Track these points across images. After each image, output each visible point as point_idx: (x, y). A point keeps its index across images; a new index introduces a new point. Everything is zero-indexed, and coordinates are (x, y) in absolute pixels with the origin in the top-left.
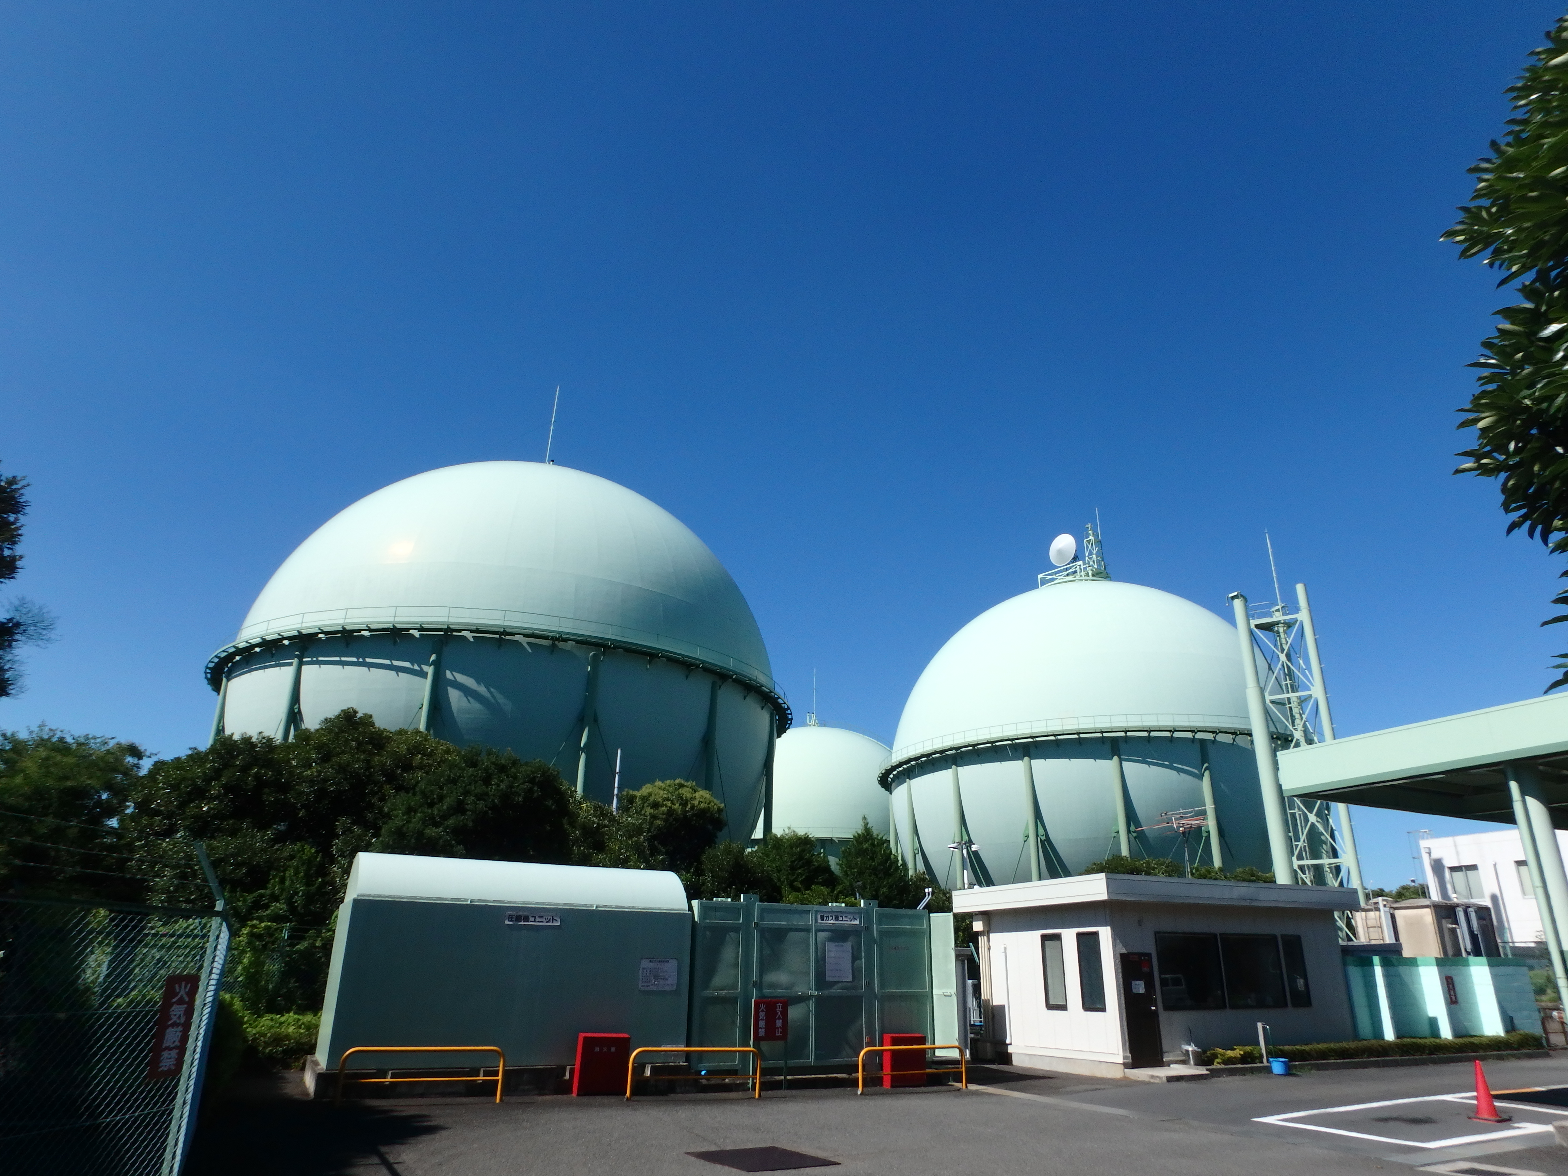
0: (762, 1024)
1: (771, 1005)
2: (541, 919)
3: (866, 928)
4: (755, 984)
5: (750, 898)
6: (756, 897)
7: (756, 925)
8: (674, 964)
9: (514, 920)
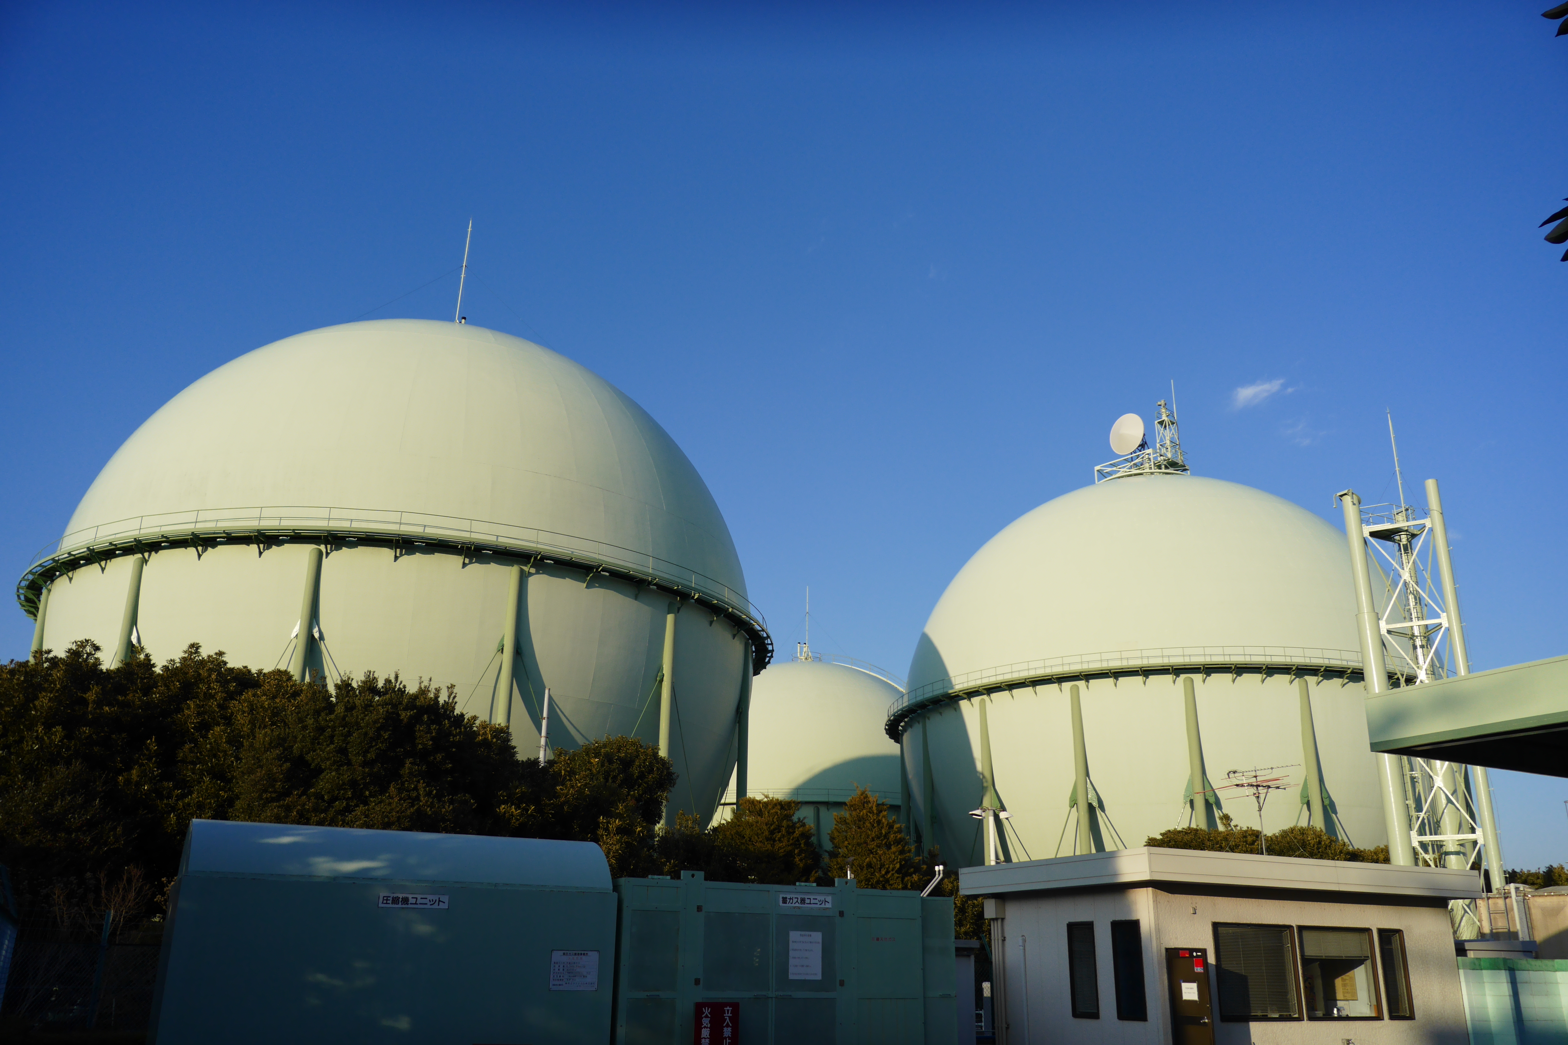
0: (705, 1032)
1: (717, 1008)
2: (424, 901)
3: (841, 914)
4: (697, 982)
5: (693, 876)
6: (700, 875)
7: (699, 909)
8: (594, 956)
9: (390, 902)
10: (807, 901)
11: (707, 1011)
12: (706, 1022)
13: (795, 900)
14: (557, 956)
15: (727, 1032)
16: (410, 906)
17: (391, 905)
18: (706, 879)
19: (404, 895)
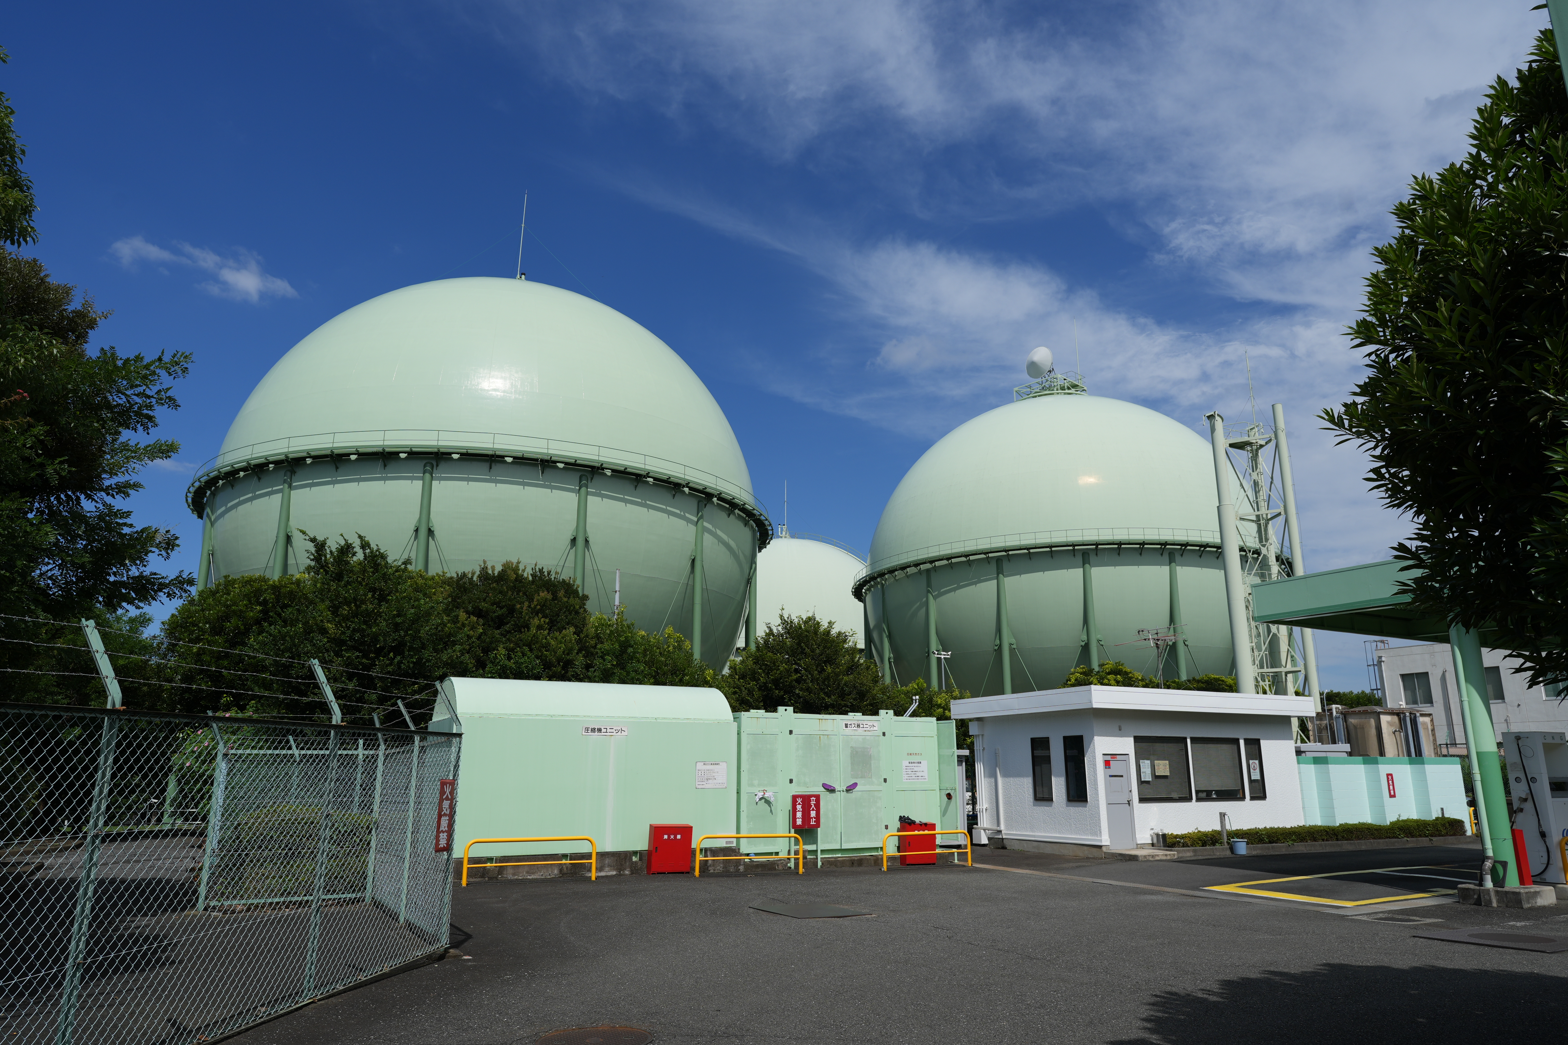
0: (799, 815)
1: (806, 799)
2: (611, 730)
3: (884, 734)
4: (791, 781)
5: (786, 710)
6: (790, 709)
7: (791, 732)
8: (723, 766)
9: (589, 731)
10: (861, 726)
11: (799, 800)
12: (799, 807)
13: (854, 725)
14: (700, 766)
15: (813, 814)
16: (603, 734)
17: (590, 734)
18: (794, 712)
19: (599, 727)
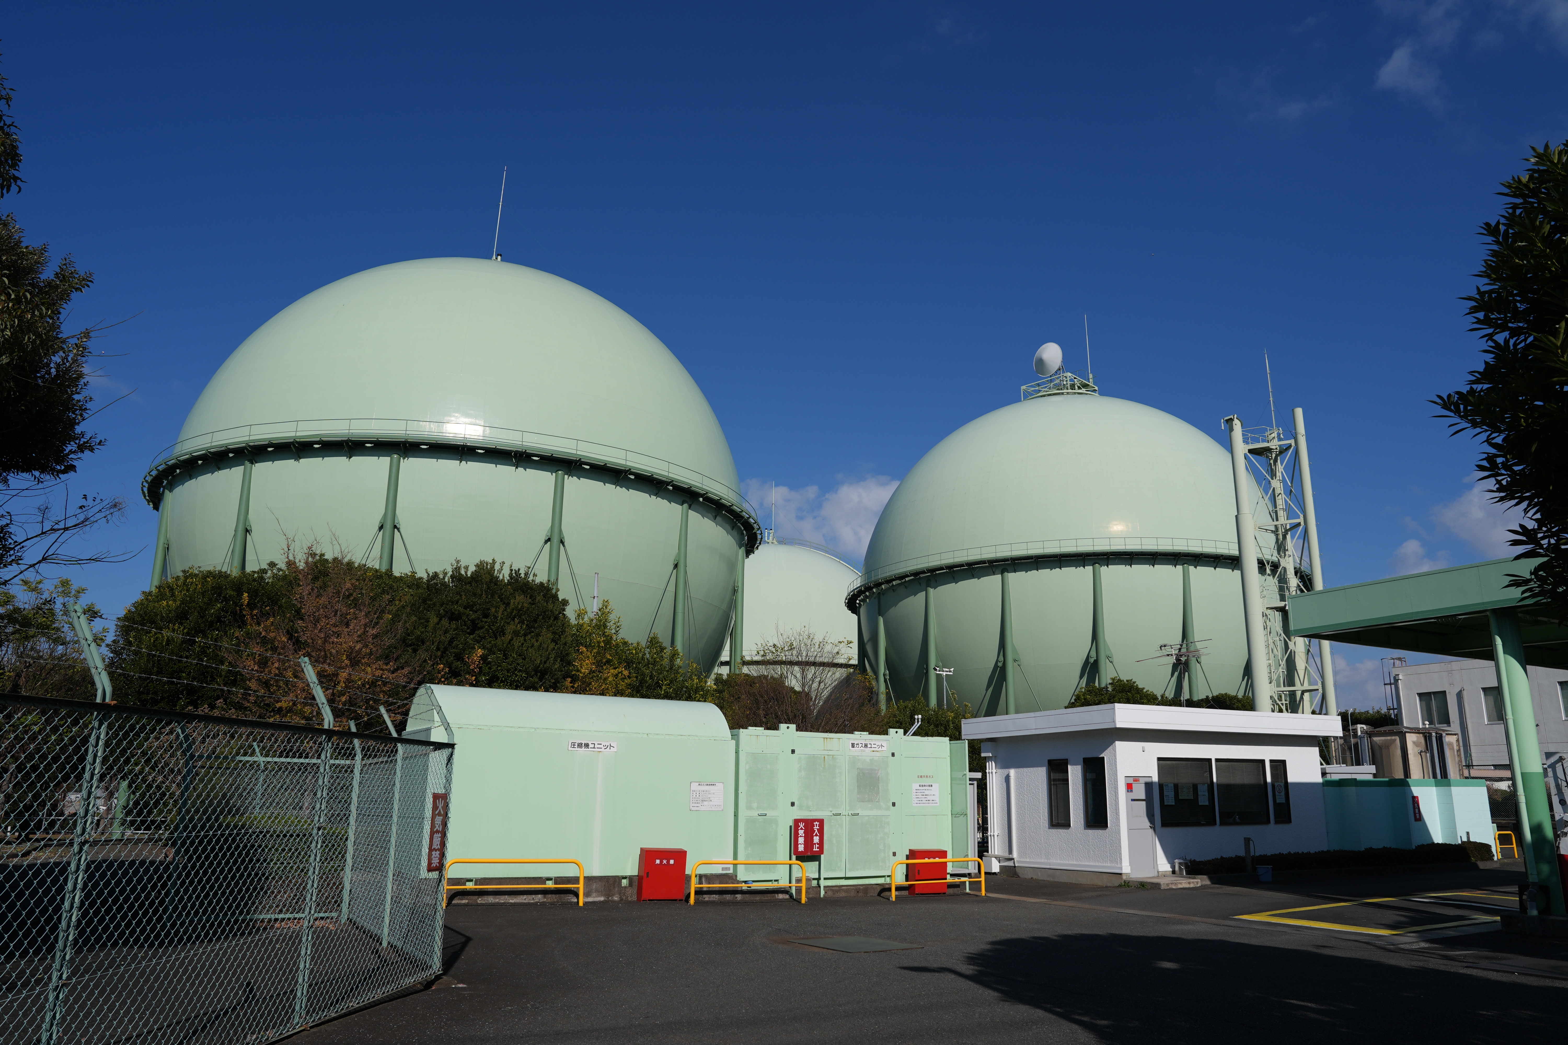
0: (801, 840)
1: (809, 824)
2: (599, 746)
3: (893, 755)
4: (793, 804)
5: (788, 728)
6: (793, 727)
7: (793, 751)
8: (720, 786)
9: (576, 746)
10: (869, 746)
11: (802, 825)
12: (801, 832)
13: (860, 745)
14: (695, 786)
15: (816, 839)
16: (590, 749)
17: (577, 749)
18: (797, 730)
19: (586, 742)
